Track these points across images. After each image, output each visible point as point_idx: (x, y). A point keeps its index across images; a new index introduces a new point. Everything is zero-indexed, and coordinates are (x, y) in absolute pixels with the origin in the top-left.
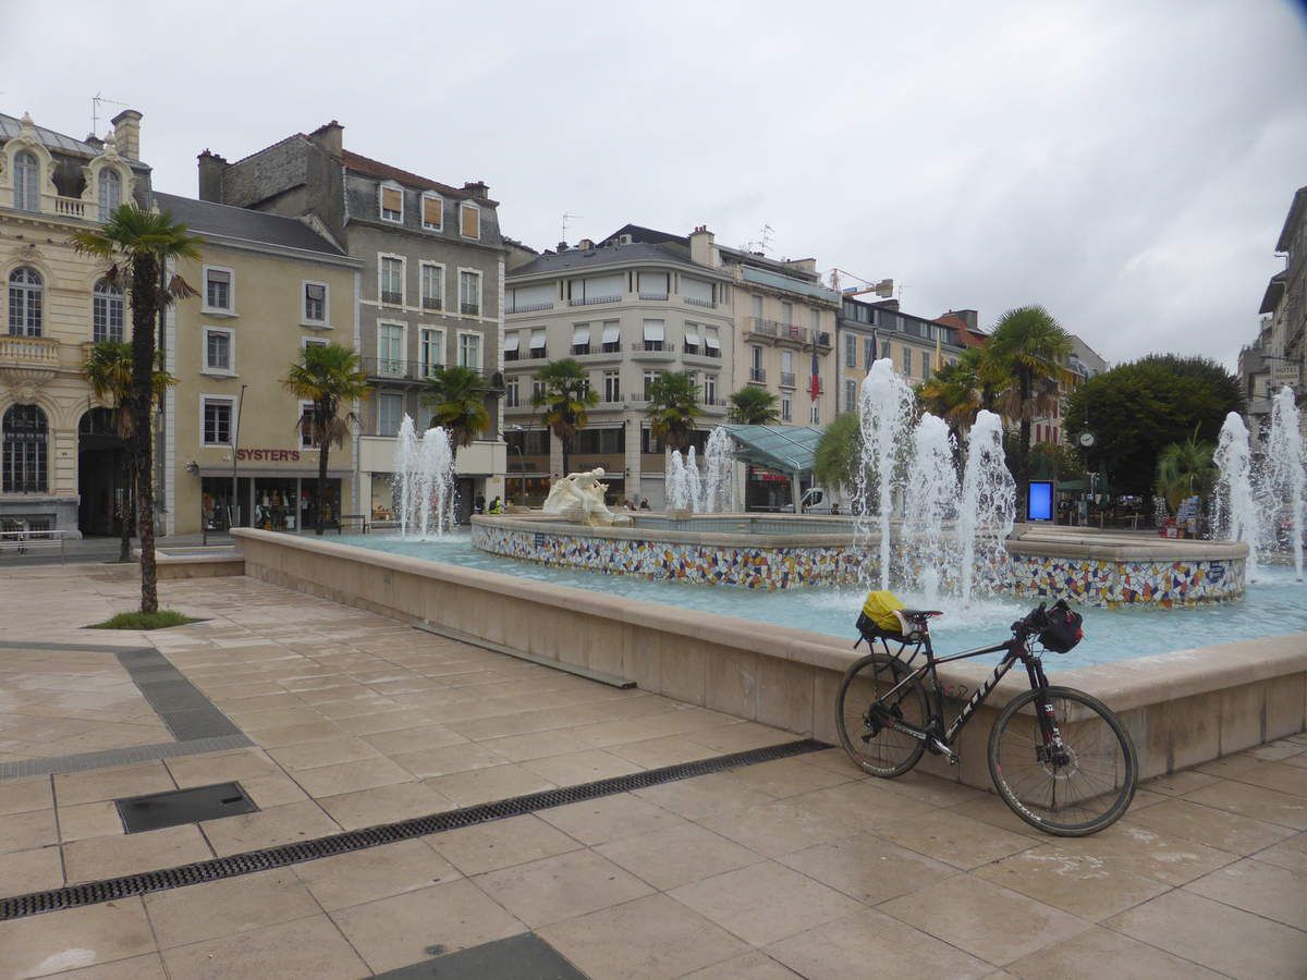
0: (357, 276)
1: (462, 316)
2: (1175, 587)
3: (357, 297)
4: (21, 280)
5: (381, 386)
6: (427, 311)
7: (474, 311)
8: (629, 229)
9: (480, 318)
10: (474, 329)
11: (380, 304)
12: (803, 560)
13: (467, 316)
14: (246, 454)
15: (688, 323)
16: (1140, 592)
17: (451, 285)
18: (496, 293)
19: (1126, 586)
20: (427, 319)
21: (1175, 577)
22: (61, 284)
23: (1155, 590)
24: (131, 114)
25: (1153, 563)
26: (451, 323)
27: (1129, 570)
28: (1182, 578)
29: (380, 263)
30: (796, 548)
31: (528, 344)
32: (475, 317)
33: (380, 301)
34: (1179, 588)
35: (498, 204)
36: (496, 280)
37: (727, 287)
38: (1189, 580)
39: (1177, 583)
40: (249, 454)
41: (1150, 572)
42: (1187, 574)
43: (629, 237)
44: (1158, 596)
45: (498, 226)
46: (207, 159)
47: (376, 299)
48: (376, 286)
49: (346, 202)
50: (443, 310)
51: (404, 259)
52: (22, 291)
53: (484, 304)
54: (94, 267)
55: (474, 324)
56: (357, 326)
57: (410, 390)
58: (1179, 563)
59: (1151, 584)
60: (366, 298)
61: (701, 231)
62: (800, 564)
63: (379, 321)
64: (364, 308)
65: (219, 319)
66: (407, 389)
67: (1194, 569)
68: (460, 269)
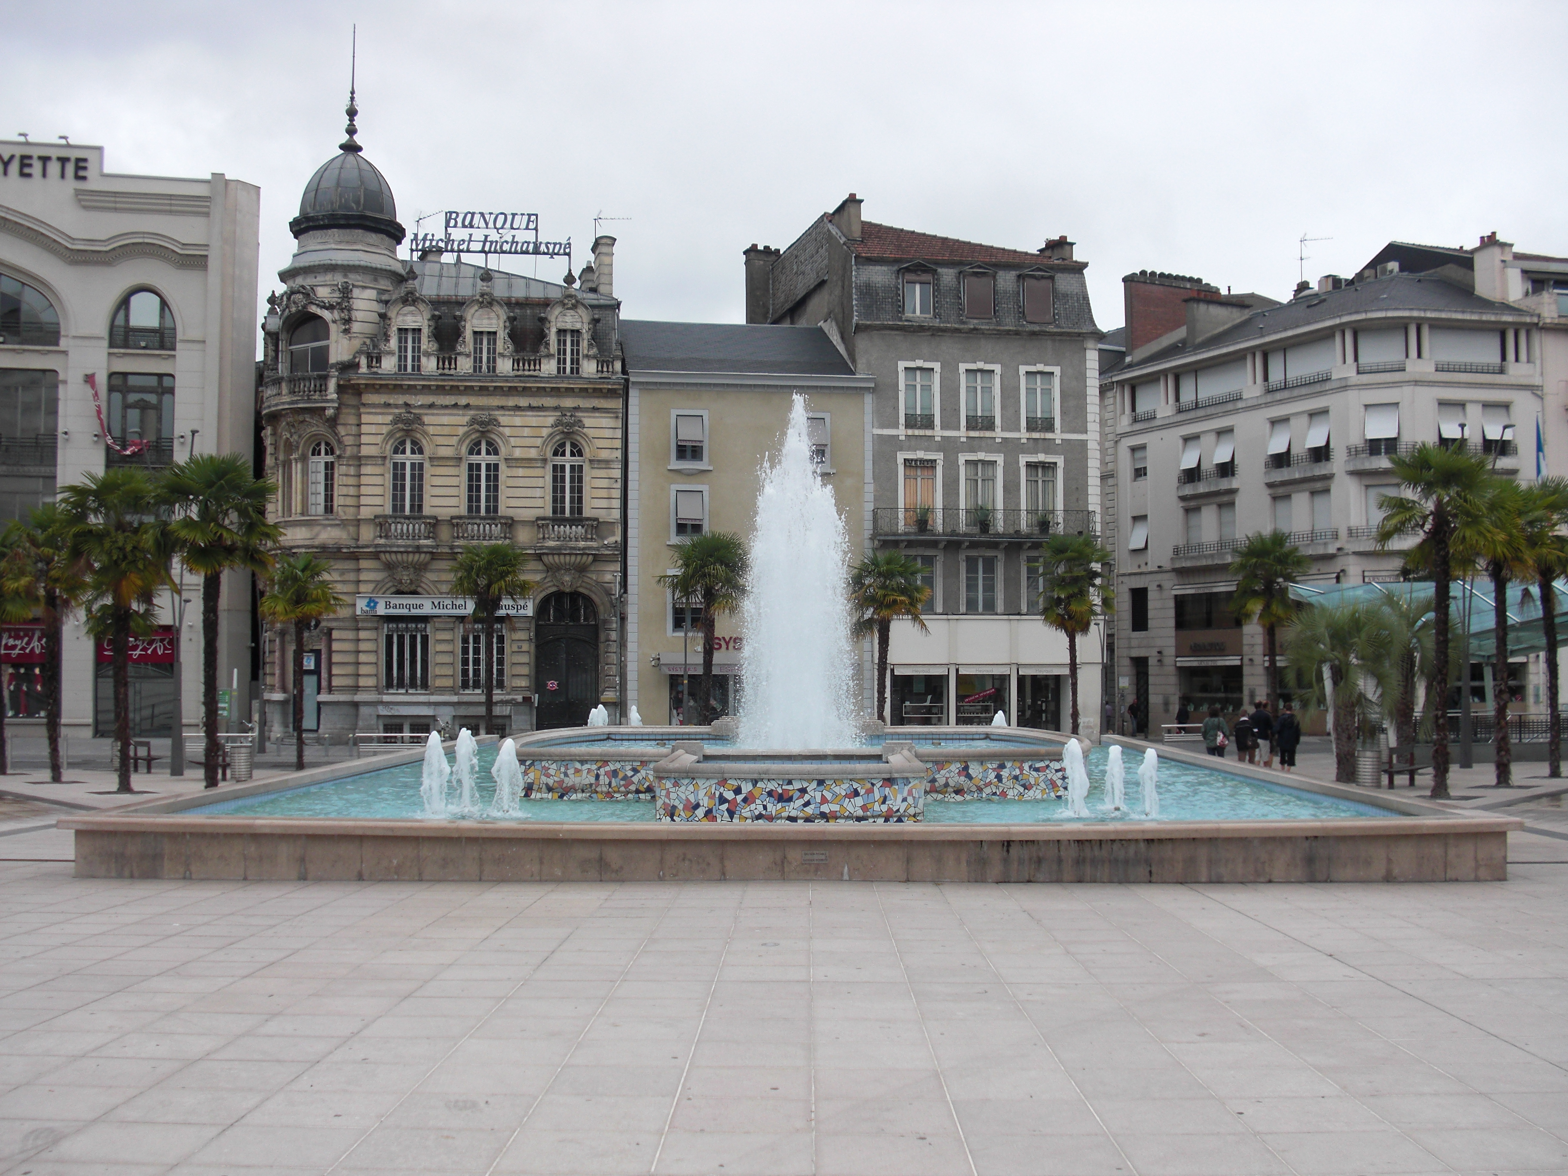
0: (868, 399)
1: (1027, 435)
2: (720, 805)
3: (868, 427)
4: (479, 453)
5: (903, 545)
6: (973, 434)
7: (1048, 425)
8: (1393, 251)
9: (1058, 435)
10: (1046, 453)
11: (901, 432)
12: (552, 772)
13: (1036, 435)
14: (723, 643)
15: (1443, 404)
16: (681, 807)
17: (1010, 394)
18: (1082, 396)
19: (667, 801)
20: (972, 445)
21: (721, 794)
22: (518, 453)
23: (697, 806)
24: (604, 241)
25: (693, 779)
26: (1010, 448)
27: (669, 784)
28: (729, 795)
29: (902, 376)
30: (541, 761)
31: (1178, 462)
32: (1049, 436)
33: (902, 427)
34: (726, 805)
35: (1086, 265)
36: (1082, 377)
37: (1528, 333)
38: (740, 798)
39: (722, 800)
40: (727, 643)
41: (691, 788)
42: (738, 791)
43: (1393, 266)
44: (700, 812)
45: (1086, 298)
46: (752, 254)
47: (896, 426)
48: (896, 408)
49: (854, 303)
50: (998, 430)
51: (937, 366)
52: (480, 464)
53: (1063, 413)
54: (550, 429)
55: (1048, 446)
56: (869, 465)
57: (945, 547)
58: (725, 780)
59: (693, 800)
60: (882, 426)
61: (1490, 241)
62: (548, 776)
63: (901, 457)
64: (880, 440)
65: (688, 475)
66: (941, 546)
67: (746, 788)
68: (1023, 369)
